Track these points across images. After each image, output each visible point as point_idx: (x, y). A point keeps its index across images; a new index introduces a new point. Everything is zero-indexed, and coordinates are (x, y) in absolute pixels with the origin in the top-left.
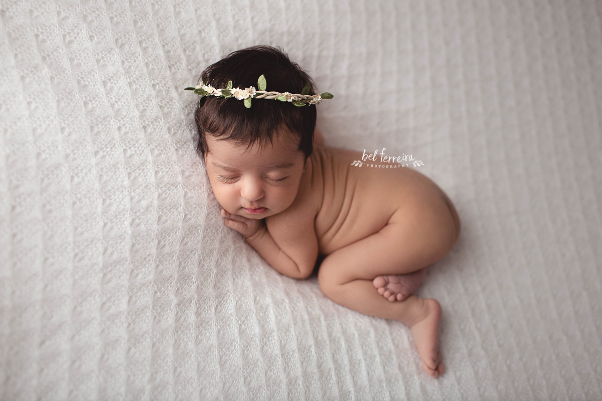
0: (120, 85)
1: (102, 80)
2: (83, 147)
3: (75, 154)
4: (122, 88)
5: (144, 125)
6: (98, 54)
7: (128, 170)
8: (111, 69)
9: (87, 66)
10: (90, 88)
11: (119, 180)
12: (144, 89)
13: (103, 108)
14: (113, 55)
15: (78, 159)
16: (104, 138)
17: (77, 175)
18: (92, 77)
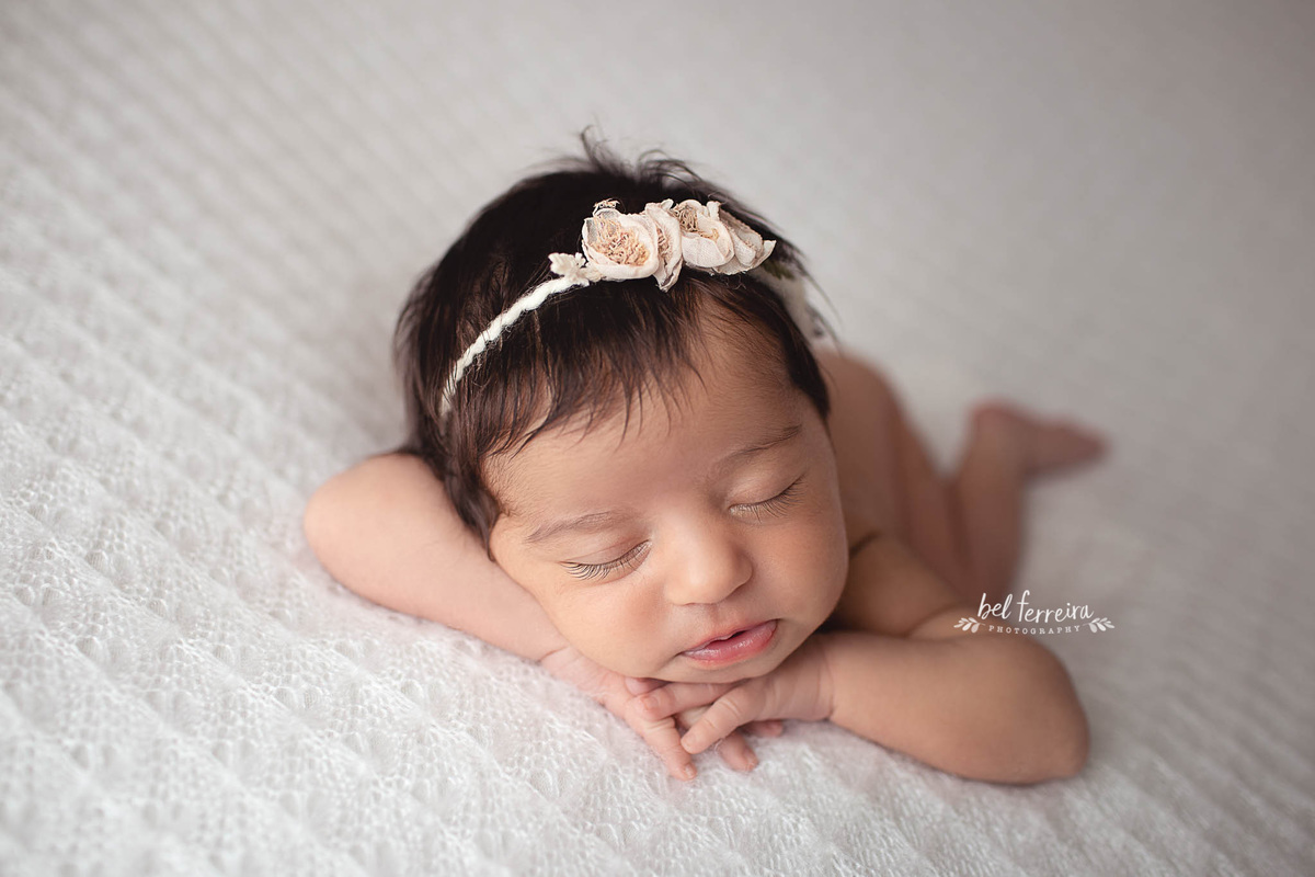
0: (134, 542)
1: (80, 555)
2: (173, 763)
3: (165, 796)
4: (144, 548)
5: (268, 610)
6: (24, 495)
7: (337, 735)
8: (84, 515)
9: (15, 541)
10: (62, 593)
11: (338, 775)
12: (201, 522)
13: (135, 631)
14: (66, 478)
15: (186, 802)
16: (203, 704)
17: (219, 843)
18: (46, 561)
